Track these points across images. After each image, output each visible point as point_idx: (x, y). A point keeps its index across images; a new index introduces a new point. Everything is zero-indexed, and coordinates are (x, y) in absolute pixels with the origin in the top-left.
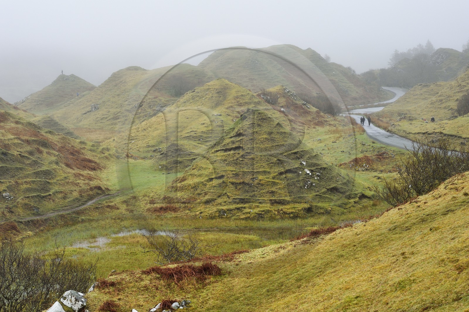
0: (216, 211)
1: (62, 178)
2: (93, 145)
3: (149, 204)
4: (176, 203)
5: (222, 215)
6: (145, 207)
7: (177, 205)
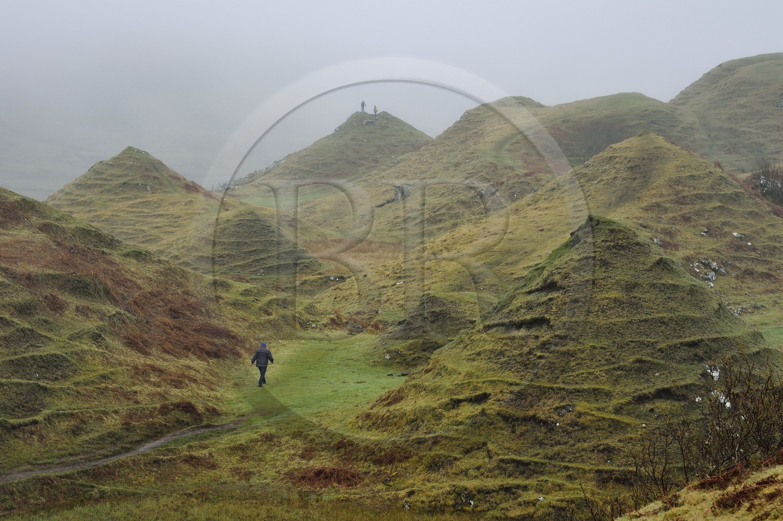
0: (449, 493)
1: (91, 376)
2: (246, 290)
3: (297, 459)
4: (362, 459)
5: (463, 504)
6: (287, 466)
7: (361, 467)
